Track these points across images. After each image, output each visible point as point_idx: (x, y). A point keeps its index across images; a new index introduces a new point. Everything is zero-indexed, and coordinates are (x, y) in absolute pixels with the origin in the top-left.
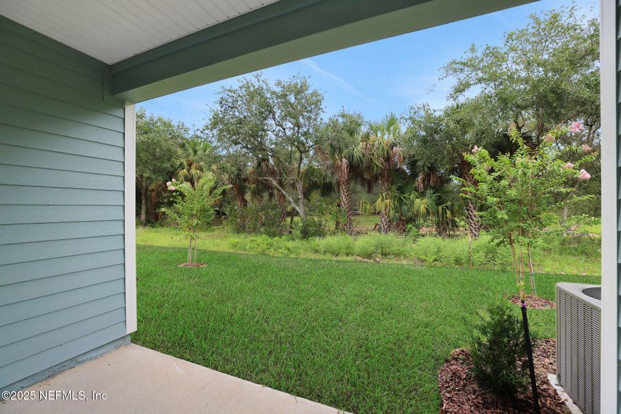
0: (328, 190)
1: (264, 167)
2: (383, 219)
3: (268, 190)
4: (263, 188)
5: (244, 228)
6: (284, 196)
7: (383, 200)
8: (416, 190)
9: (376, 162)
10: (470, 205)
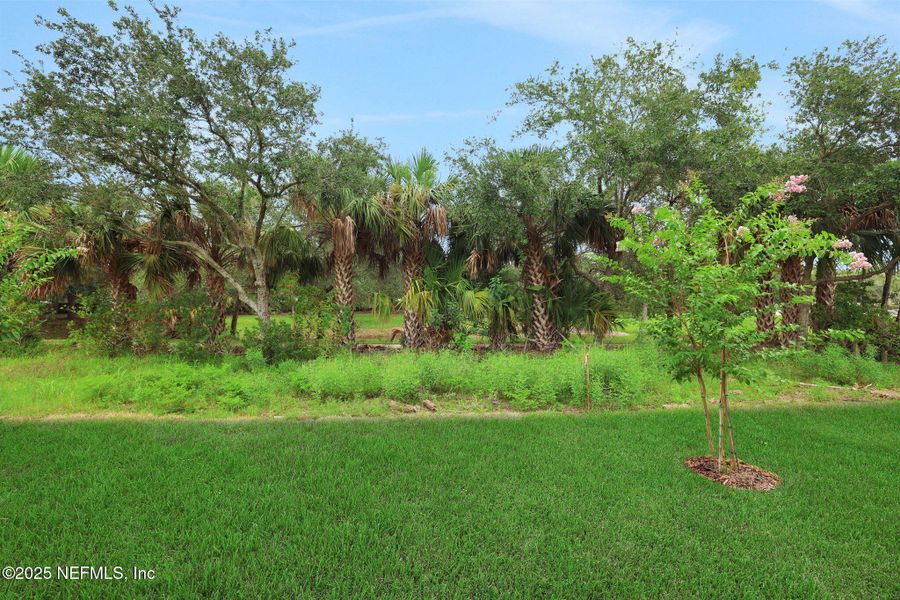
0: (311, 271)
1: (179, 220)
2: (409, 323)
3: (186, 268)
4: (173, 262)
5: (128, 344)
6: (222, 280)
7: (416, 291)
8: (465, 277)
9: (403, 228)
10: (537, 300)
